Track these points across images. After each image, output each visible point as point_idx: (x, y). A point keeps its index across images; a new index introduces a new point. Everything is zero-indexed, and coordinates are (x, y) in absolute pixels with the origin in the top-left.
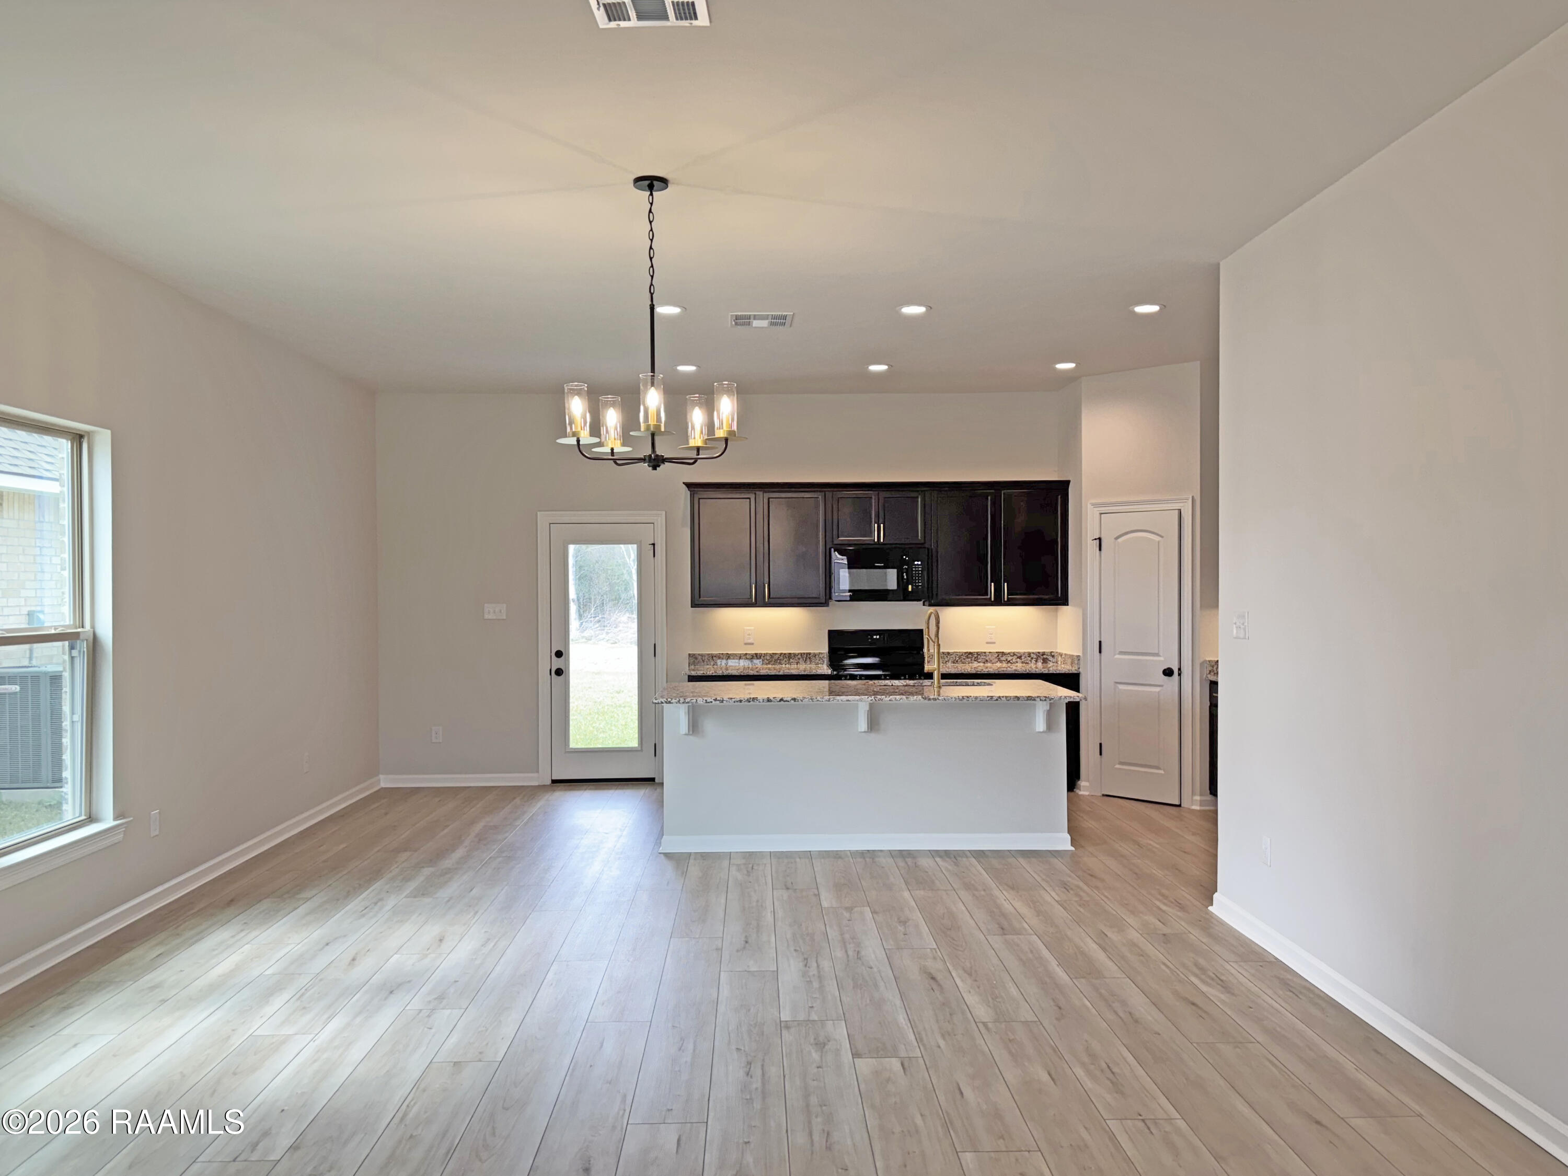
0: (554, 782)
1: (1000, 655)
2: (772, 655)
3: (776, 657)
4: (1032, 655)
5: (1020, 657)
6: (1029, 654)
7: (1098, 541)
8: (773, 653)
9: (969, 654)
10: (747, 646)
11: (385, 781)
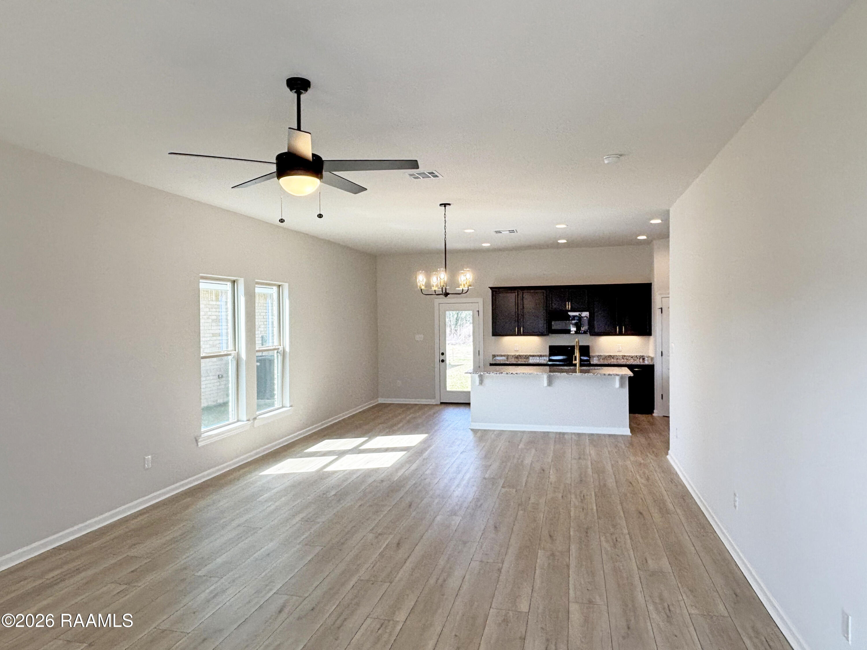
0: (442, 403)
1: (623, 357)
4: (638, 357)
5: (632, 357)
6: (636, 356)
7: (660, 309)
9: (610, 356)
11: (381, 401)
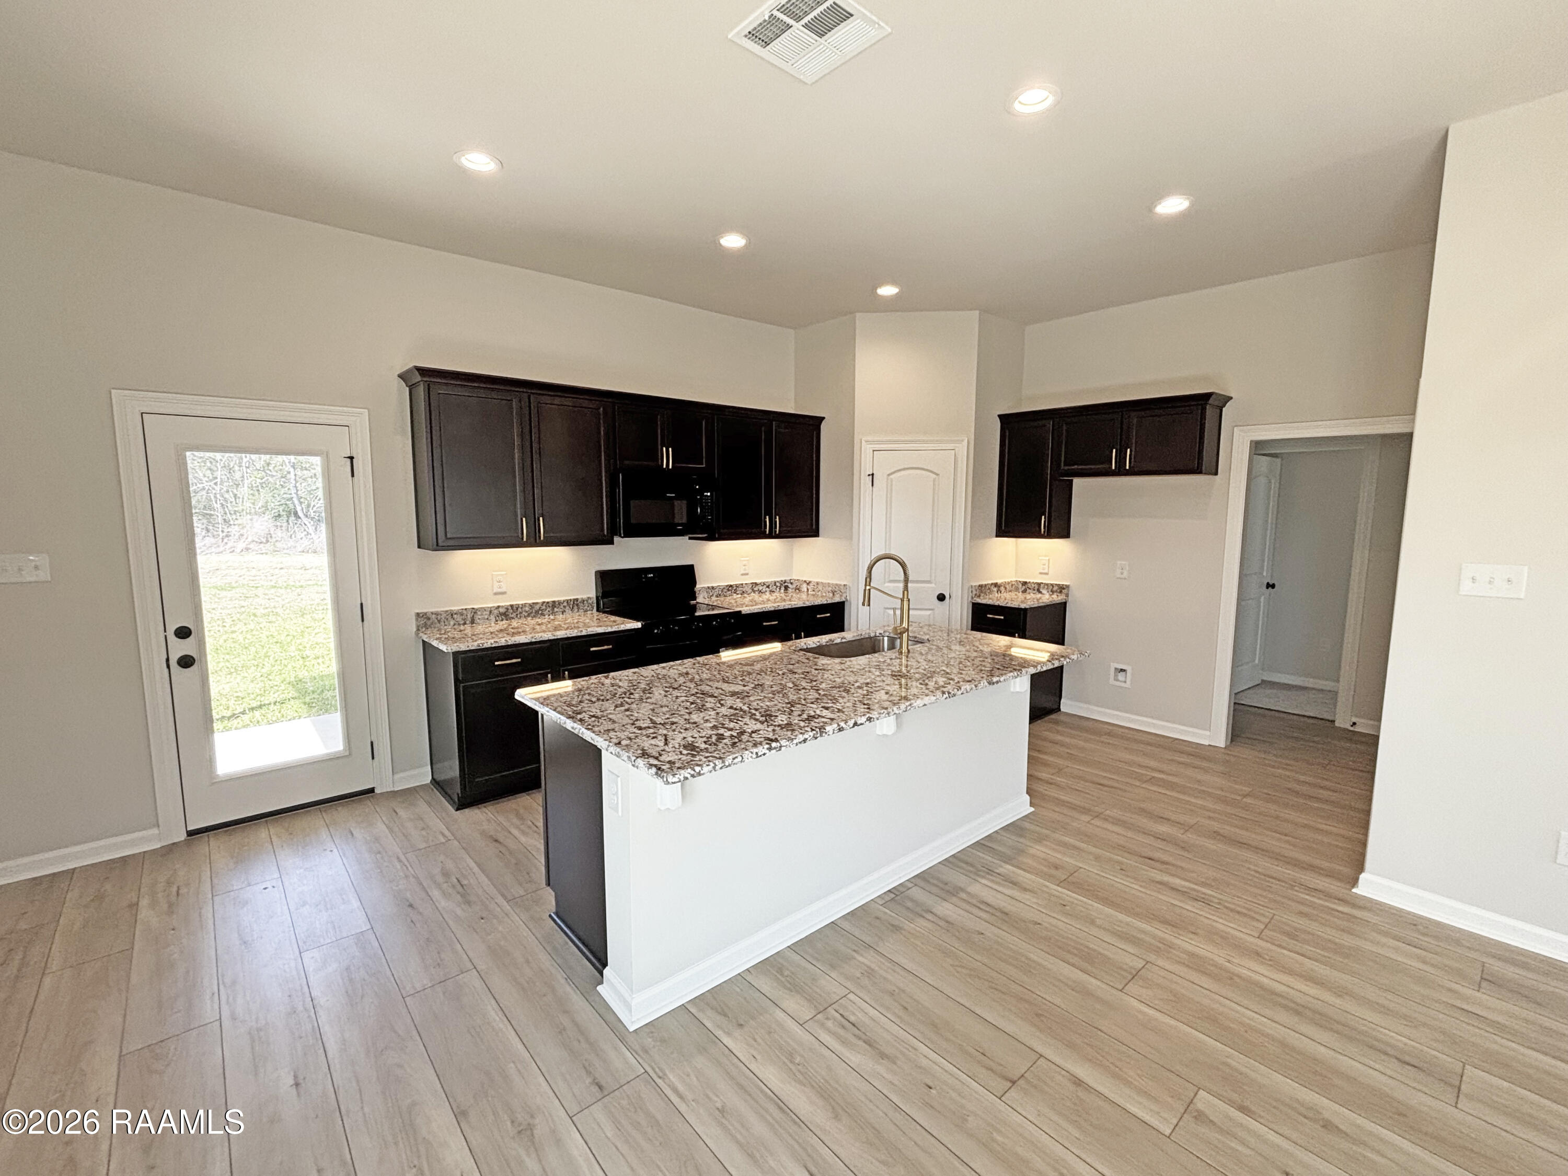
0: (191, 834)
1: (754, 586)
2: (532, 606)
3: (537, 607)
4: (777, 584)
5: (768, 587)
7: (871, 476)
8: (533, 603)
10: (497, 596)
